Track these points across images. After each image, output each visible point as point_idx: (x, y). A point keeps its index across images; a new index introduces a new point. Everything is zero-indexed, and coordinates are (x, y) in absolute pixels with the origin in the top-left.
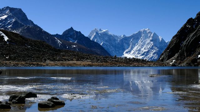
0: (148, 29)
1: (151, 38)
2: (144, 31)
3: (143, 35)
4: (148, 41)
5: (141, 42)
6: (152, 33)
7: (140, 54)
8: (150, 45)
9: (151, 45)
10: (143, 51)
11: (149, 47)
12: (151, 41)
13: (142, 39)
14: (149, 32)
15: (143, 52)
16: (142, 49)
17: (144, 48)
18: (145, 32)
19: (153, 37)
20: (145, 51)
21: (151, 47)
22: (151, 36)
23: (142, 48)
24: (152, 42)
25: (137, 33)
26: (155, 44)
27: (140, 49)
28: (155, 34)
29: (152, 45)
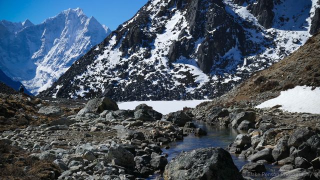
0: (80, 10)
1: (85, 29)
2: (69, 14)
3: (68, 22)
4: (80, 34)
5: (66, 37)
6: (87, 18)
7: (63, 64)
8: (83, 44)
9: (86, 43)
10: (68, 57)
11: (81, 48)
12: (86, 34)
13: (66, 30)
14: (82, 16)
15: (69, 60)
16: (68, 53)
17: (71, 50)
18: (72, 16)
19: (88, 27)
20: (73, 56)
21: (85, 47)
22: (86, 24)
23: (68, 50)
24: (87, 38)
25: (55, 19)
26: (93, 41)
27: (62, 53)
28: (93, 20)
29: (88, 44)
